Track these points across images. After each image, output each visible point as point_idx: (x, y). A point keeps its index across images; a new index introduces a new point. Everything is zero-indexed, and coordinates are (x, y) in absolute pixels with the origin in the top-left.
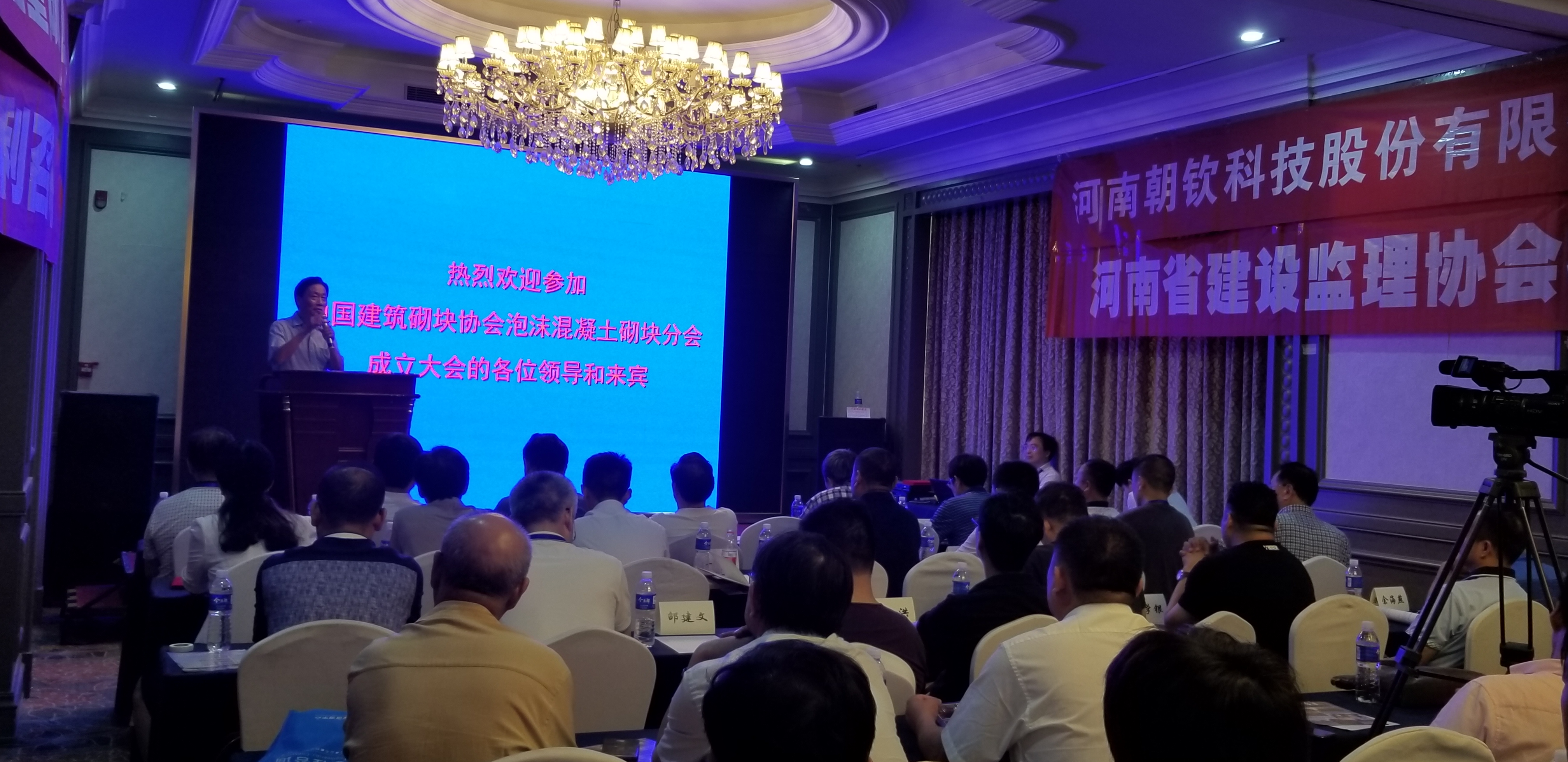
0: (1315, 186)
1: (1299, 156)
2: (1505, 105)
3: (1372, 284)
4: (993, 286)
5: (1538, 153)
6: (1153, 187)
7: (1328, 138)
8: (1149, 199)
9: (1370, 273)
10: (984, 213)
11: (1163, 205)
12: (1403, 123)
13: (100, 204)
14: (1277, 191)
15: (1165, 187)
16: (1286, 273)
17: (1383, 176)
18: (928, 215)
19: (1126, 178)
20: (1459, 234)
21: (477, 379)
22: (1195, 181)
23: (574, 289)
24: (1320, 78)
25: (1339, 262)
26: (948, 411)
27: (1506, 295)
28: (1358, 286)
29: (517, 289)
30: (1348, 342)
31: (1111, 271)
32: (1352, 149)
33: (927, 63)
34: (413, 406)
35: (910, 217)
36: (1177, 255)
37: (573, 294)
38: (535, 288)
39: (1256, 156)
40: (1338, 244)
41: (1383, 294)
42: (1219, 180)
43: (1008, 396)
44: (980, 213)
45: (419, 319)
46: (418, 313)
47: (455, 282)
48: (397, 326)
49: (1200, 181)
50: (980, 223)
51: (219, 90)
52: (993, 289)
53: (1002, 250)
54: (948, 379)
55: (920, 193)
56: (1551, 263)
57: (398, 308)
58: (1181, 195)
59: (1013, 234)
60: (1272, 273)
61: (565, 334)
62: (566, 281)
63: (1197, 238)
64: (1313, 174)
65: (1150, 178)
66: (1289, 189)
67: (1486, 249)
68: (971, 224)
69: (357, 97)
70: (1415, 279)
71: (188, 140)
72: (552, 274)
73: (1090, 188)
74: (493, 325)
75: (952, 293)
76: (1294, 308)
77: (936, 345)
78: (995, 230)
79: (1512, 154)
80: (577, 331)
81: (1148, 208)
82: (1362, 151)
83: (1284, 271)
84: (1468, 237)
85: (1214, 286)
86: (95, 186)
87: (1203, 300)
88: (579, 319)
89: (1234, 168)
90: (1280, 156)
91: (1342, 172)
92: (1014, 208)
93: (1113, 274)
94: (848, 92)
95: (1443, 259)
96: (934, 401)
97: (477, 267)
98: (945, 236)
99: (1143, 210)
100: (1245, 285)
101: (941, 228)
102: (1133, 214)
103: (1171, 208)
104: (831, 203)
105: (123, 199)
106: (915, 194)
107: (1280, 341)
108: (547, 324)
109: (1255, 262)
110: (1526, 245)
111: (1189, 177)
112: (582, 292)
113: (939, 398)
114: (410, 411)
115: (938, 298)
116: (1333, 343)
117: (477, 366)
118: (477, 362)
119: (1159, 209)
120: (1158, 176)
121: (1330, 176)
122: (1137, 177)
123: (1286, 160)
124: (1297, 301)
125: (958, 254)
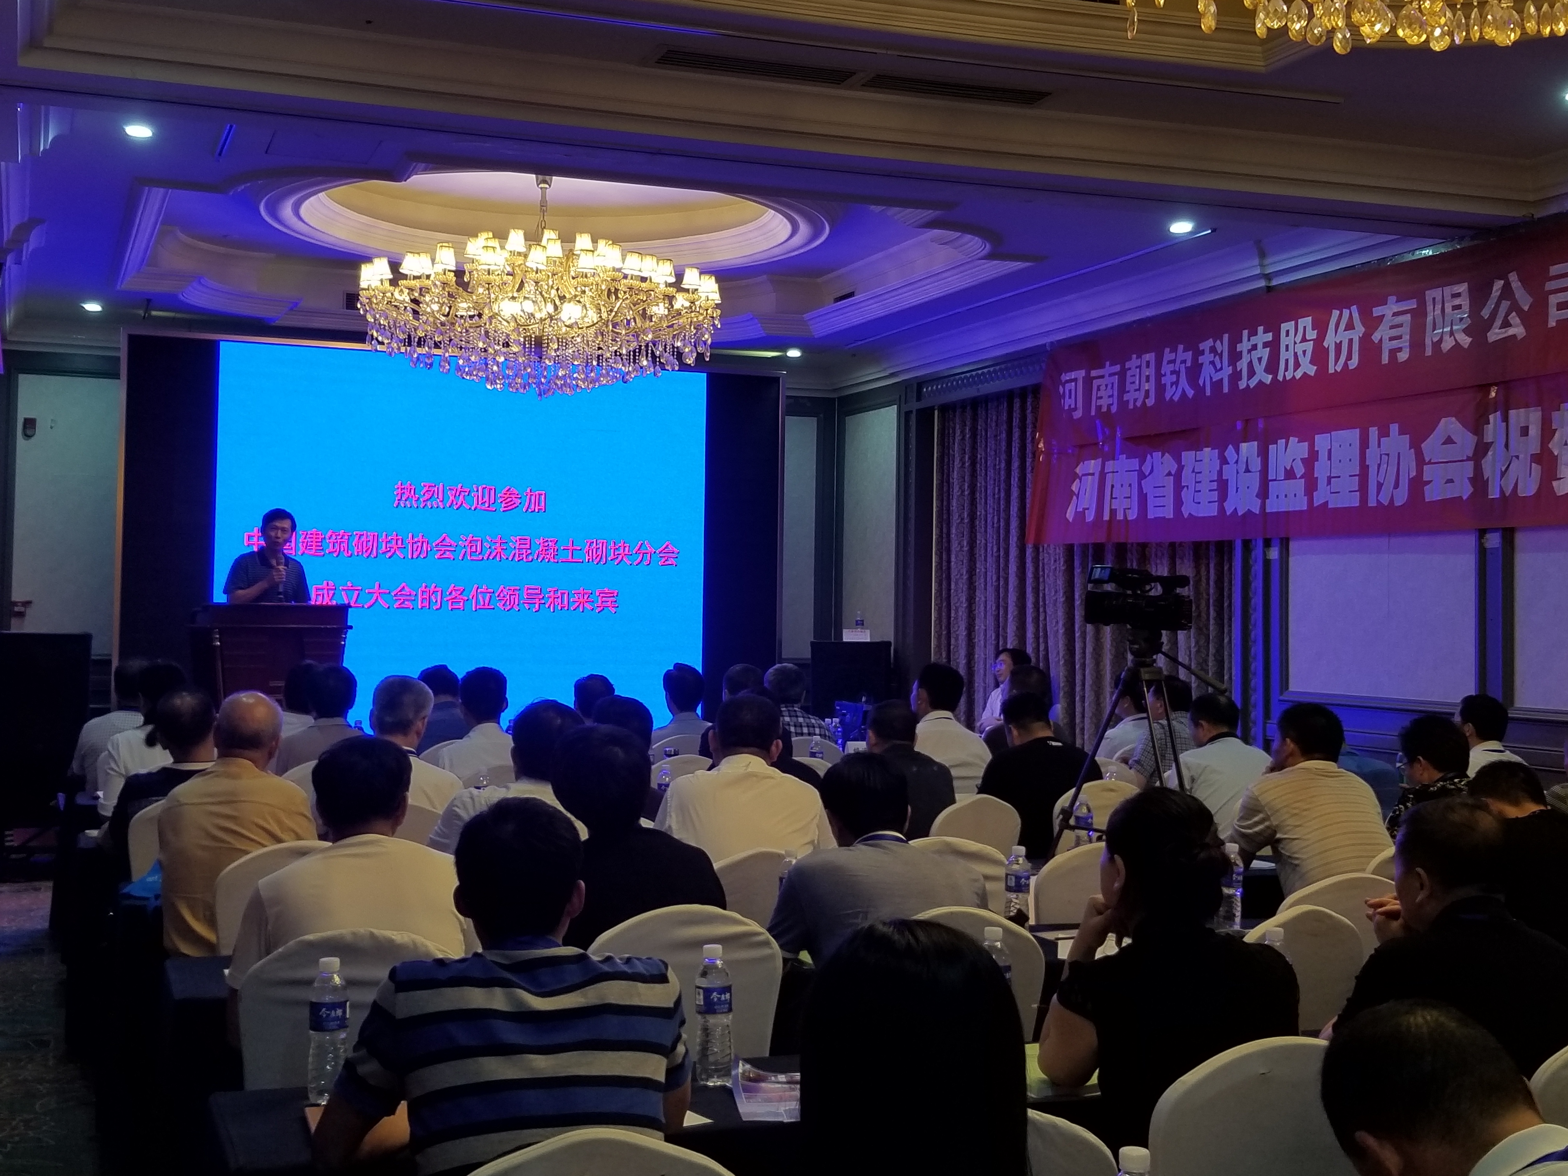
0: (1275, 379)
1: (1260, 346)
2: (1430, 294)
3: (1322, 483)
4: (997, 488)
5: (1457, 344)
6: (1132, 379)
7: (1284, 327)
8: (1128, 392)
9: (1321, 470)
10: (987, 406)
11: (1142, 400)
12: (1346, 312)
13: (29, 432)
14: (1242, 385)
15: (1144, 379)
16: (1250, 472)
17: (1331, 370)
18: (932, 409)
19: (1109, 369)
20: (1394, 428)
21: (429, 608)
22: (1172, 373)
23: (532, 506)
24: (1271, 264)
25: (1294, 460)
26: (957, 631)
27: (1432, 494)
28: (1311, 486)
29: (470, 509)
30: (1305, 543)
31: (1091, 472)
32: (1304, 340)
33: (895, 248)
34: (346, 638)
35: (911, 412)
36: (1154, 454)
37: (532, 512)
38: (489, 507)
39: (1223, 346)
40: (1293, 440)
41: (1331, 493)
42: (1194, 371)
43: (1013, 612)
44: (984, 405)
45: (365, 544)
46: (363, 538)
47: (402, 503)
48: (341, 553)
49: (1176, 373)
50: (984, 417)
51: (147, 309)
52: (996, 492)
53: (1004, 448)
54: (957, 595)
55: (921, 383)
56: (1469, 459)
57: (341, 534)
58: (1160, 388)
59: (1014, 430)
60: (1238, 473)
61: (524, 556)
62: (524, 498)
63: (1173, 435)
64: (1272, 366)
65: (1130, 369)
66: (1253, 383)
67: (1416, 445)
68: (975, 420)
69: (292, 309)
70: (1357, 477)
71: (118, 359)
72: (508, 491)
73: (1075, 380)
74: (444, 548)
75: (959, 497)
76: (1257, 510)
77: (944, 556)
78: (997, 425)
79: (1437, 345)
80: (537, 552)
81: (1128, 401)
82: (1312, 342)
83: (1247, 470)
84: (1402, 432)
85: (1187, 486)
86: (23, 413)
87: (1178, 502)
88: (540, 539)
89: (1206, 359)
90: (1244, 347)
91: (1297, 365)
92: (1015, 401)
93: (1093, 474)
94: (825, 278)
95: (1381, 455)
96: (944, 621)
97: (425, 486)
98: (951, 432)
99: (1123, 404)
100: (1215, 485)
101: (947, 424)
102: (1114, 409)
103: (1150, 402)
104: (835, 395)
105: (53, 425)
106: (915, 385)
107: (1247, 545)
108: (504, 546)
109: (1224, 461)
110: (1449, 441)
111: (1166, 368)
112: (541, 509)
113: (949, 617)
114: (343, 643)
115: (945, 503)
116: (1292, 545)
117: (428, 594)
118: (428, 589)
119: (1139, 404)
120: (1137, 367)
121: (1286, 369)
122: (1117, 368)
123: (1249, 351)
124: (1259, 501)
125: (963, 452)
